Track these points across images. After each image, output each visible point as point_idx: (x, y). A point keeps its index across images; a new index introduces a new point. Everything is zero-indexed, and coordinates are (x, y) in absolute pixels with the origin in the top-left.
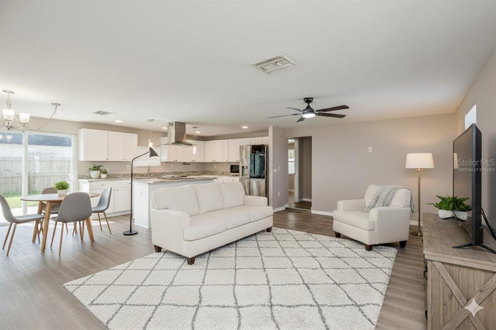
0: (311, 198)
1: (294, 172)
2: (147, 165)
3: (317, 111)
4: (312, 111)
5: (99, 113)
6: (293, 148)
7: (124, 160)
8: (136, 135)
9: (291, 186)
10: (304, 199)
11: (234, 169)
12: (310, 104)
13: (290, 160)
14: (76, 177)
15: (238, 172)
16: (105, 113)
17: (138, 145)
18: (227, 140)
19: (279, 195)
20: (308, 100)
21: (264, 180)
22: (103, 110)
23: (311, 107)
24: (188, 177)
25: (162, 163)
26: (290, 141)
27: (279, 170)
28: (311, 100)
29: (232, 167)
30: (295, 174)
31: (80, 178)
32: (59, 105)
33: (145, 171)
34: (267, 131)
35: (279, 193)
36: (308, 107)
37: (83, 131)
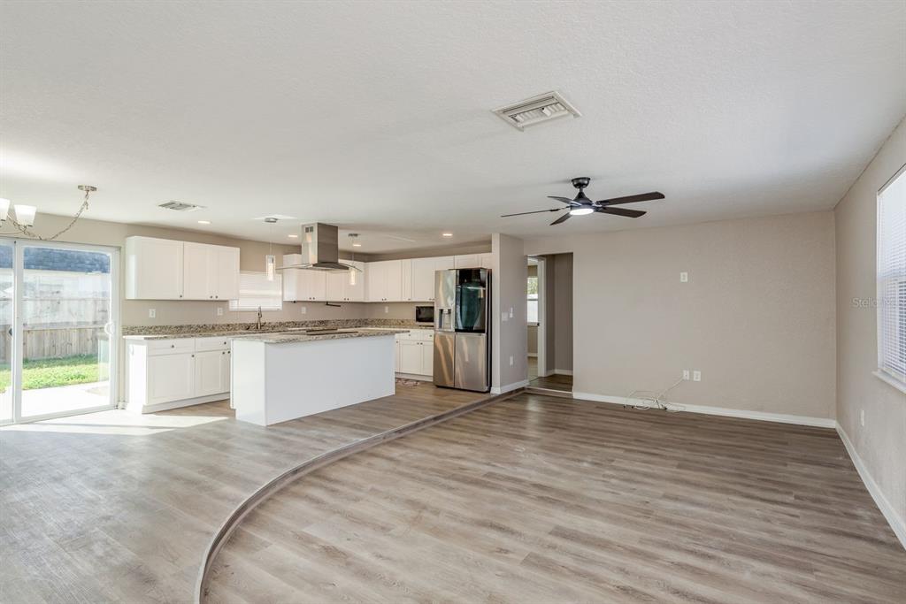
0: (571, 368)
1: (536, 321)
2: (256, 308)
3: (597, 203)
4: (589, 204)
5: (171, 205)
6: (536, 275)
7: (214, 298)
8: (238, 250)
9: (532, 347)
10: (557, 371)
11: (424, 315)
12: (584, 190)
13: (530, 296)
14: (119, 330)
15: (431, 320)
16: (182, 206)
17: (241, 269)
18: (409, 260)
19: (511, 363)
20: (580, 183)
21: (484, 335)
22: (178, 199)
23: (587, 195)
24: (339, 330)
25: (285, 303)
26: (532, 261)
27: (511, 316)
28: (586, 182)
29: (419, 310)
30: (538, 324)
31: (128, 334)
32: (94, 189)
33: (252, 320)
34: (490, 242)
35: (511, 359)
36: (581, 196)
37: (134, 242)
